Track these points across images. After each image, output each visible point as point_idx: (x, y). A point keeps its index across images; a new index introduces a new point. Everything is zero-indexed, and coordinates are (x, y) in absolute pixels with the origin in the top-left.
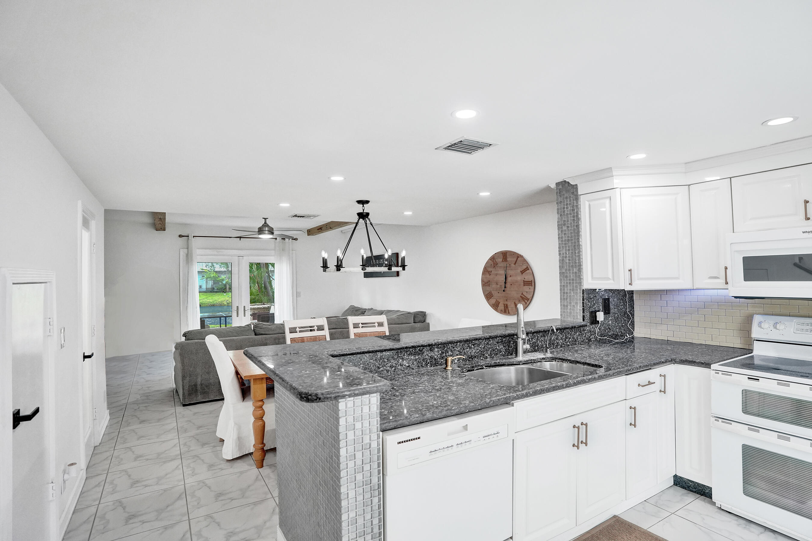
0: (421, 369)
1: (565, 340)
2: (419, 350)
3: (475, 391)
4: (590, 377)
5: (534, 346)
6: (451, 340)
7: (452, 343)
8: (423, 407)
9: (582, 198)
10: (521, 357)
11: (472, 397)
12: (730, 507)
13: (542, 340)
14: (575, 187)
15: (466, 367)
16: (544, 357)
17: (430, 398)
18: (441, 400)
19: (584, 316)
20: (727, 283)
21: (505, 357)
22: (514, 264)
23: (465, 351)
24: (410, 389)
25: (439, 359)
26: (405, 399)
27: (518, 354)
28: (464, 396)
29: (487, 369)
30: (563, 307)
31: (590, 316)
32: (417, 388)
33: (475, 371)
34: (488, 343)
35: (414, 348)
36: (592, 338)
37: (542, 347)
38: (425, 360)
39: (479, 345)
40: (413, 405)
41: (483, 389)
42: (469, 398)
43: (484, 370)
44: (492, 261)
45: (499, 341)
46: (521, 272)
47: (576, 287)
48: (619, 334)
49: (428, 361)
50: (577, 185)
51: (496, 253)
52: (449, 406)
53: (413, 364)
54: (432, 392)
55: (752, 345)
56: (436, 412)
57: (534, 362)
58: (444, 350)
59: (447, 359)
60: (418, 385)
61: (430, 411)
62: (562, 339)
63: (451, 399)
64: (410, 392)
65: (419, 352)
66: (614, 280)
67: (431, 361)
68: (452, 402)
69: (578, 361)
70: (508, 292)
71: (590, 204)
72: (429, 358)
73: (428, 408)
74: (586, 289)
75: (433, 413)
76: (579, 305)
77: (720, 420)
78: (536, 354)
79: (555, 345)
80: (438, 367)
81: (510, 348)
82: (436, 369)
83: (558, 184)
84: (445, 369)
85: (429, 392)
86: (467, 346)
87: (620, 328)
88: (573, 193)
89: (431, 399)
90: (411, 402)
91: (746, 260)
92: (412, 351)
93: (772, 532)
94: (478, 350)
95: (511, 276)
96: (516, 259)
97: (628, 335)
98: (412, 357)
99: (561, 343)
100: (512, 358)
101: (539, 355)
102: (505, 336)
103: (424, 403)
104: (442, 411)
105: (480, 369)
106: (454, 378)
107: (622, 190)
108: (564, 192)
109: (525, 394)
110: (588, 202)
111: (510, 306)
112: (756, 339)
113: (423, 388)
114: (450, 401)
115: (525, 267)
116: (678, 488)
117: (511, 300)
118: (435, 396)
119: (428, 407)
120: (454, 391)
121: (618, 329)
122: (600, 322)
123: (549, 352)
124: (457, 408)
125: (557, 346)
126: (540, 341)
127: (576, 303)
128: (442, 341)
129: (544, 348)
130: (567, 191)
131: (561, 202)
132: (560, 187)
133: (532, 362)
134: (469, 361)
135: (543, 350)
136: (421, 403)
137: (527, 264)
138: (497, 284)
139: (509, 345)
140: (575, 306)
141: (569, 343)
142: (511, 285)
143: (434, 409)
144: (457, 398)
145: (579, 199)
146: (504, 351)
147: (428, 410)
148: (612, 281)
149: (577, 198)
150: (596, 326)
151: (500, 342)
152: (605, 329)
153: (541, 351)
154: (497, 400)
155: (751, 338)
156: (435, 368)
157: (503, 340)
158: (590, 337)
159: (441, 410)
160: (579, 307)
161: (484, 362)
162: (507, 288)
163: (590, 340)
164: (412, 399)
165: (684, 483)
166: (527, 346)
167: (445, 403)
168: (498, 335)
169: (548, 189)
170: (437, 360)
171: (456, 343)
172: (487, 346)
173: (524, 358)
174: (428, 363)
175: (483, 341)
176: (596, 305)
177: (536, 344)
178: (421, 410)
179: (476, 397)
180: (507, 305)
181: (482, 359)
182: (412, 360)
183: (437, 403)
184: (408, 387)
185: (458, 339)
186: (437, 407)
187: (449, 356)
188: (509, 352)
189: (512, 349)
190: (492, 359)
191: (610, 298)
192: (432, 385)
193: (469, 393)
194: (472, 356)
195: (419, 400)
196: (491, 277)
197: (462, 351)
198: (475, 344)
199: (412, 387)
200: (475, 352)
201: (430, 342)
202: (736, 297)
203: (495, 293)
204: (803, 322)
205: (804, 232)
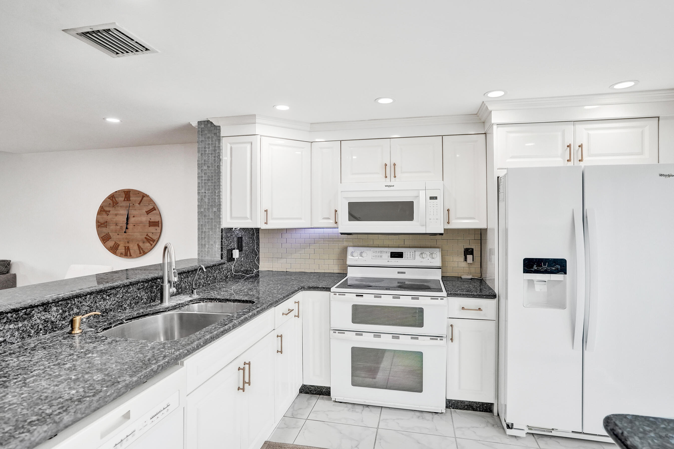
0: (28, 340)
1: (207, 279)
2: (25, 314)
3: (130, 358)
4: (251, 314)
5: (177, 288)
6: (79, 292)
7: (79, 297)
8: (54, 407)
9: (224, 141)
10: (167, 303)
11: (130, 368)
12: (342, 398)
13: (185, 281)
14: (218, 128)
15: (101, 325)
16: (191, 299)
17: (60, 386)
18: (82, 385)
19: (222, 255)
20: (336, 223)
21: (148, 305)
22: (138, 204)
23: (98, 305)
24: (16, 380)
25: (58, 321)
26: (10, 401)
27: (164, 300)
28: (117, 369)
29: (128, 322)
30: (201, 246)
31: (227, 254)
32: (29, 374)
33: (112, 328)
34: (127, 292)
35: (14, 313)
36: (229, 275)
37: (185, 289)
38: (36, 326)
39: (116, 294)
40: (30, 410)
41: (140, 352)
42: (127, 370)
43: (124, 324)
44: (110, 199)
45: (141, 287)
46: (146, 212)
47: (216, 226)
48: (249, 269)
49: (41, 327)
50: (220, 126)
51: (116, 192)
52: (101, 392)
53: (13, 335)
54: (61, 376)
55: (347, 270)
56: (81, 409)
57: (181, 306)
58: (66, 307)
59: (74, 319)
60: (30, 368)
61: (70, 412)
62: (203, 278)
63: (99, 379)
64: (18, 385)
65: (24, 316)
66: (251, 219)
67: (46, 326)
68: (103, 384)
69: (228, 299)
70: (130, 233)
71: (232, 146)
72: (42, 322)
73: (63, 407)
74: (224, 228)
75: (75, 412)
76: (217, 244)
77: (337, 332)
78: (181, 296)
79: (198, 285)
80: (57, 332)
81: (152, 294)
82: (55, 336)
83: (200, 123)
84: (70, 333)
85: (55, 376)
86: (100, 297)
87: (250, 264)
88: (215, 134)
89: (64, 388)
90: (25, 404)
91: (351, 205)
92: (12, 316)
93: (367, 407)
94: (115, 301)
95: (134, 216)
96: (141, 198)
97: (255, 270)
98: (12, 326)
99: (203, 282)
100: (155, 305)
101: (185, 298)
102: (148, 280)
103: (52, 400)
104: (91, 404)
105: (119, 324)
106: (90, 344)
107: (262, 137)
108: (206, 132)
109: (196, 347)
110: (230, 144)
111: (132, 249)
112: (349, 265)
113: (41, 372)
114: (98, 382)
115: (151, 207)
116: (303, 395)
117: (134, 242)
118: (69, 381)
119: (63, 405)
120: (98, 364)
121: (248, 265)
122: (235, 259)
123: (195, 293)
124: (114, 391)
125: (199, 286)
126: (183, 283)
127: (215, 242)
128: (64, 296)
129: (187, 289)
130: (210, 131)
131: (202, 141)
132: (203, 126)
133: (180, 307)
134: (103, 316)
135: (186, 292)
136: (47, 401)
137: (154, 205)
138: (116, 224)
139: (152, 290)
140: (214, 245)
141: (210, 281)
142: (134, 226)
143: (77, 405)
144: (108, 375)
145: (222, 140)
146: (146, 299)
147: (64, 411)
148: (249, 221)
149: (219, 139)
150: (232, 263)
151: (141, 289)
152: (238, 266)
153: (184, 293)
154: (166, 364)
155: (347, 265)
156: (52, 334)
157: (144, 285)
158: (227, 274)
159: (88, 403)
160: (218, 246)
161: (123, 315)
162: (129, 229)
163: (227, 277)
164: (26, 397)
165: (307, 389)
166: (174, 290)
167: (91, 388)
168: (141, 281)
169: (188, 127)
170: (55, 323)
171: (85, 295)
172: (126, 295)
173: (171, 304)
174: (39, 330)
175: (121, 290)
176: (232, 243)
177: (180, 286)
178: (50, 415)
179: (137, 366)
180: (128, 247)
181: (120, 311)
182: (11, 331)
183: (77, 392)
184: (11, 377)
185: (89, 290)
186: (80, 401)
187: (74, 314)
188: (152, 299)
189: (155, 294)
190: (132, 309)
191: (243, 236)
192: (57, 362)
193: (123, 363)
194: (107, 310)
195: (41, 396)
196: (109, 217)
197: (92, 305)
198: (111, 294)
199: (17, 375)
200: (111, 304)
201: (45, 299)
202: (342, 234)
203: (114, 236)
204: (376, 251)
205: (386, 186)
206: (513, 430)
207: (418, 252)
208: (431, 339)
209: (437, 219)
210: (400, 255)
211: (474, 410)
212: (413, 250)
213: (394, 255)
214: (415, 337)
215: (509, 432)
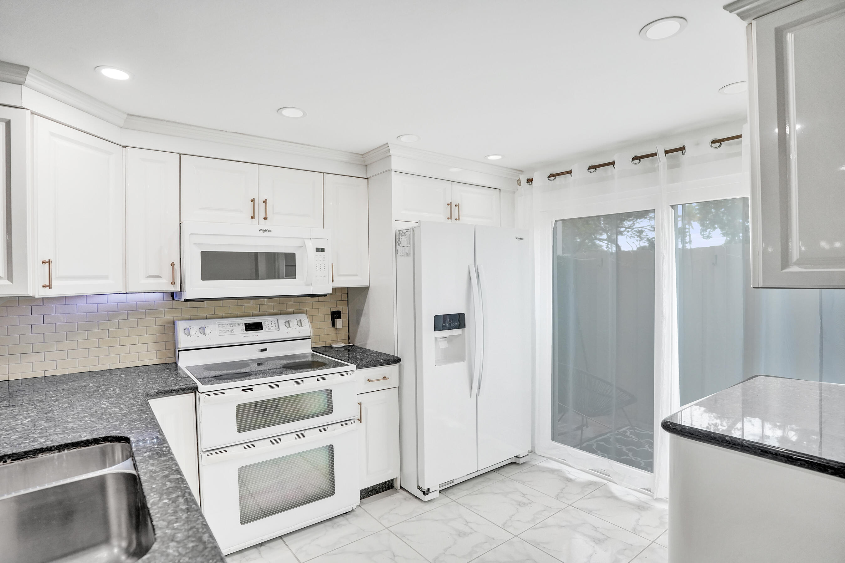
20: (173, 283)
55: (176, 356)
77: (214, 452)
107: (37, 116)
112: (181, 349)
155: (177, 348)
204: (224, 323)
205: (260, 230)
206: (430, 494)
207: (282, 320)
208: (342, 425)
209: (324, 276)
210: (258, 327)
211: (377, 492)
212: (274, 318)
213: (250, 327)
214: (323, 428)
215: (426, 498)
